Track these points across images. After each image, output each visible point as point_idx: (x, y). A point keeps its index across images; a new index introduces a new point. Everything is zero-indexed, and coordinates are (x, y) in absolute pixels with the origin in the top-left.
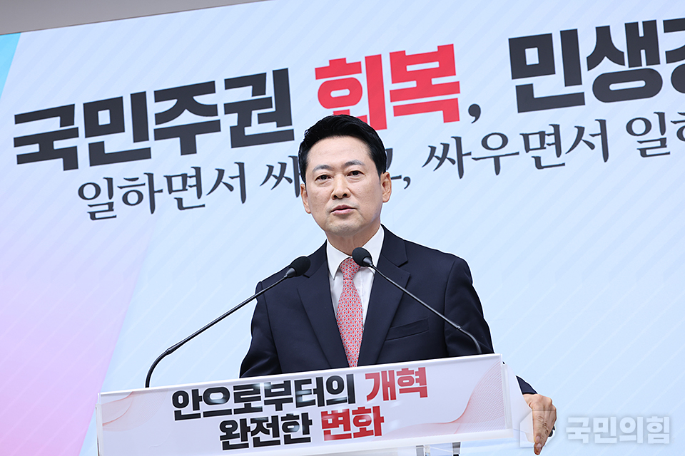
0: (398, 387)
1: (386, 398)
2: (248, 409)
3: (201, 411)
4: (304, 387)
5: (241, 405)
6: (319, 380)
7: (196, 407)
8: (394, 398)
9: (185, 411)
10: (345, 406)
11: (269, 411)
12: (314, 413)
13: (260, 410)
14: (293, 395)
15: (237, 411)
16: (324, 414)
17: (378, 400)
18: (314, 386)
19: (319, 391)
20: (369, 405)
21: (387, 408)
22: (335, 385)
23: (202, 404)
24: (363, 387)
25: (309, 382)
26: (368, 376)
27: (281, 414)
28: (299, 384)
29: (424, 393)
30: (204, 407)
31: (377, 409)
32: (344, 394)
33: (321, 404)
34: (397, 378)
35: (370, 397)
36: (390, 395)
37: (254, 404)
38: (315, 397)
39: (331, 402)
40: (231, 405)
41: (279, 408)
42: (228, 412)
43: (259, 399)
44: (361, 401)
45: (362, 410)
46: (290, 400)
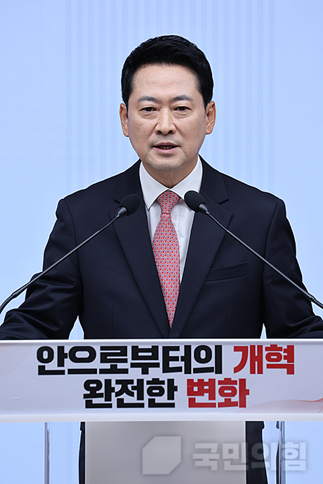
0: (265, 362)
1: (252, 372)
2: (114, 370)
3: (65, 368)
4: (172, 354)
5: (107, 366)
6: (188, 348)
7: (61, 363)
8: (260, 372)
9: (48, 367)
10: (212, 375)
11: (135, 374)
12: (181, 379)
13: (126, 371)
14: (160, 361)
15: (103, 371)
16: (190, 382)
17: (245, 373)
18: (181, 353)
19: (187, 358)
20: (236, 377)
21: (253, 381)
22: (203, 354)
23: (67, 361)
24: (231, 358)
25: (177, 349)
26: (237, 349)
27: (147, 378)
28: (166, 350)
29: (291, 370)
30: (69, 364)
31: (243, 382)
32: (212, 364)
33: (188, 371)
34: (265, 353)
35: (237, 369)
36: (257, 369)
37: (120, 366)
38: (181, 364)
39: (197, 371)
40: (97, 364)
41: (145, 372)
42: (93, 371)
43: (125, 361)
44: (228, 372)
45: (228, 381)
46: (157, 365)
